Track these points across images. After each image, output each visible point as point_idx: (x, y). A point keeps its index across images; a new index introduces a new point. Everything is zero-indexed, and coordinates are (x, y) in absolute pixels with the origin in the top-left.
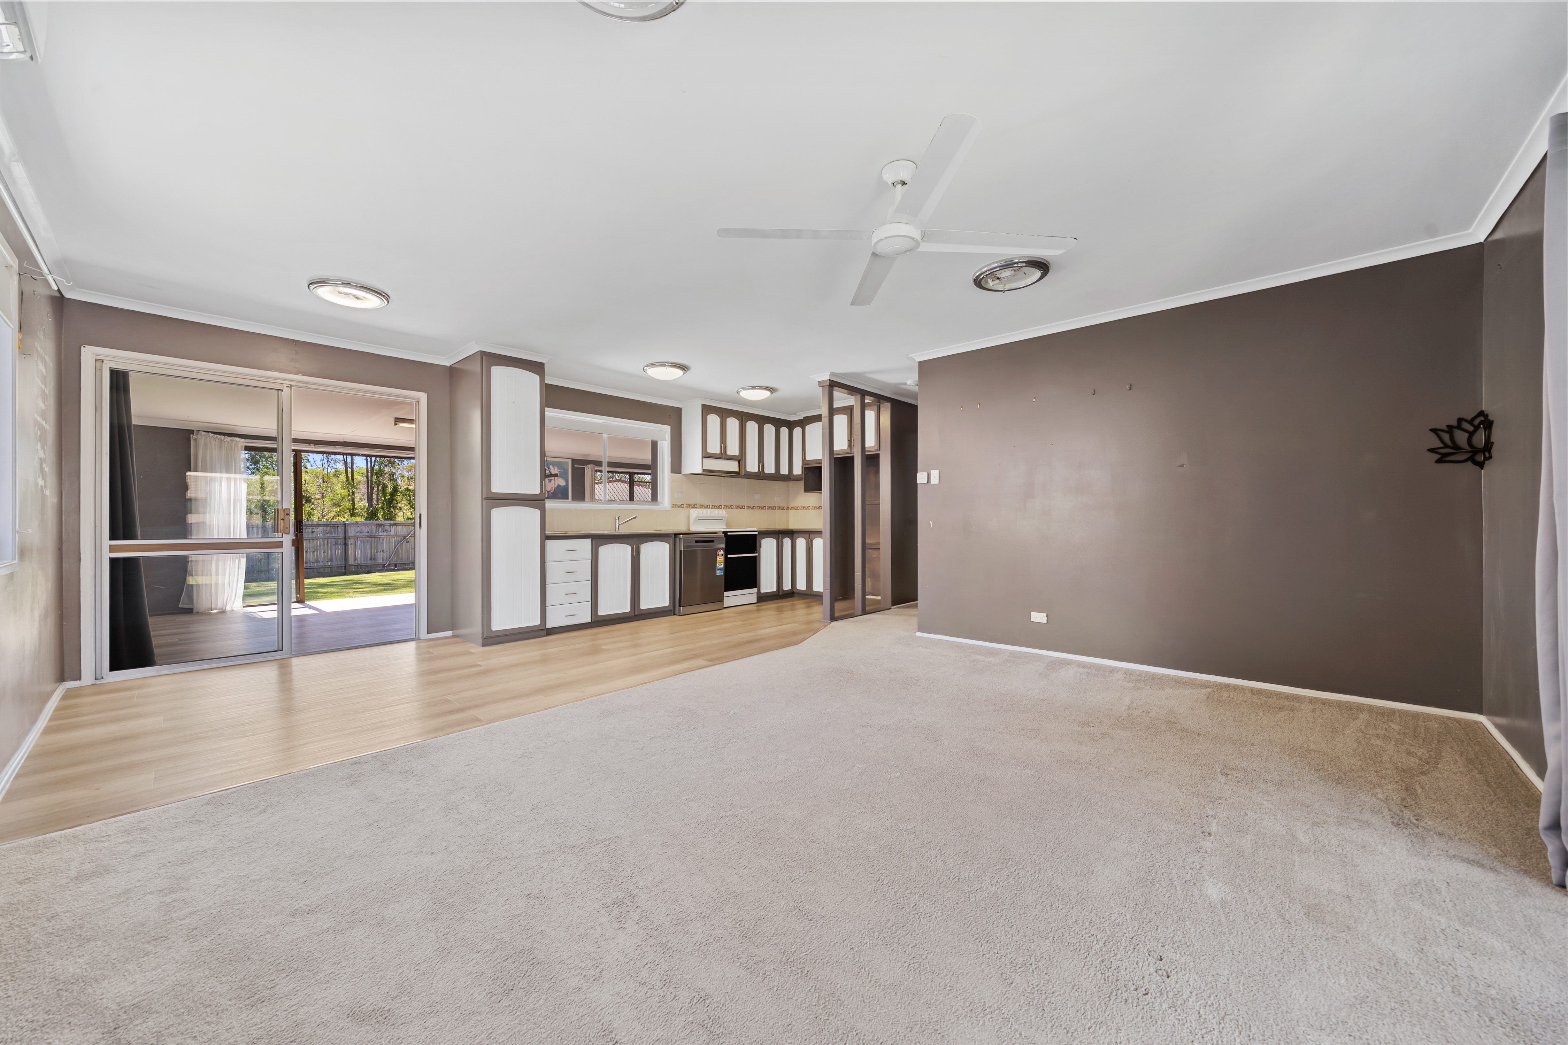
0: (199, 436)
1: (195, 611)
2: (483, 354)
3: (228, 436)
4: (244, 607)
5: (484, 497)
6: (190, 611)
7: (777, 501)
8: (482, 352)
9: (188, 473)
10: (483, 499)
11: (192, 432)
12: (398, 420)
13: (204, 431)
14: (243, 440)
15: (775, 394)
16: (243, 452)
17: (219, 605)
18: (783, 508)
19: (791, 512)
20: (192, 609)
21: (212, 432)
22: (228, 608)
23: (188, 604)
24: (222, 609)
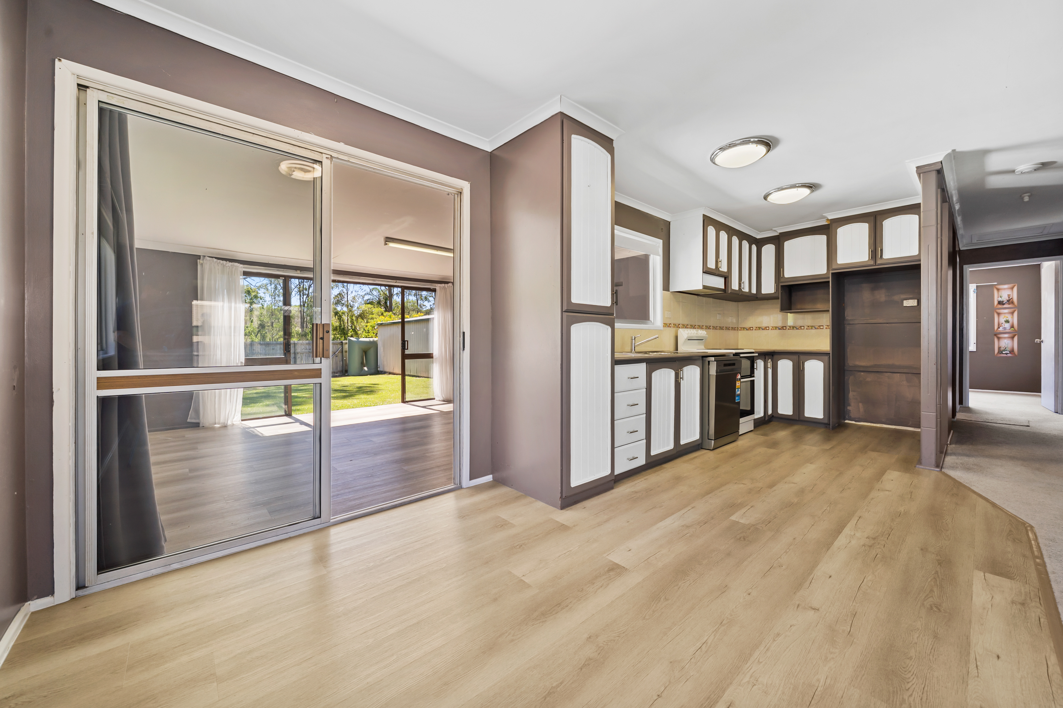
0: (204, 261)
1: (201, 425)
2: (562, 116)
3: (230, 262)
4: (242, 420)
5: (564, 309)
6: (196, 425)
7: (730, 320)
8: (561, 113)
9: (194, 302)
10: (562, 311)
11: (199, 257)
12: (388, 240)
13: (209, 257)
14: (242, 265)
15: (818, 194)
16: (242, 277)
17: (222, 420)
18: (733, 329)
19: (741, 334)
20: (199, 423)
21: (216, 258)
22: (229, 423)
23: (195, 419)
24: (224, 423)
